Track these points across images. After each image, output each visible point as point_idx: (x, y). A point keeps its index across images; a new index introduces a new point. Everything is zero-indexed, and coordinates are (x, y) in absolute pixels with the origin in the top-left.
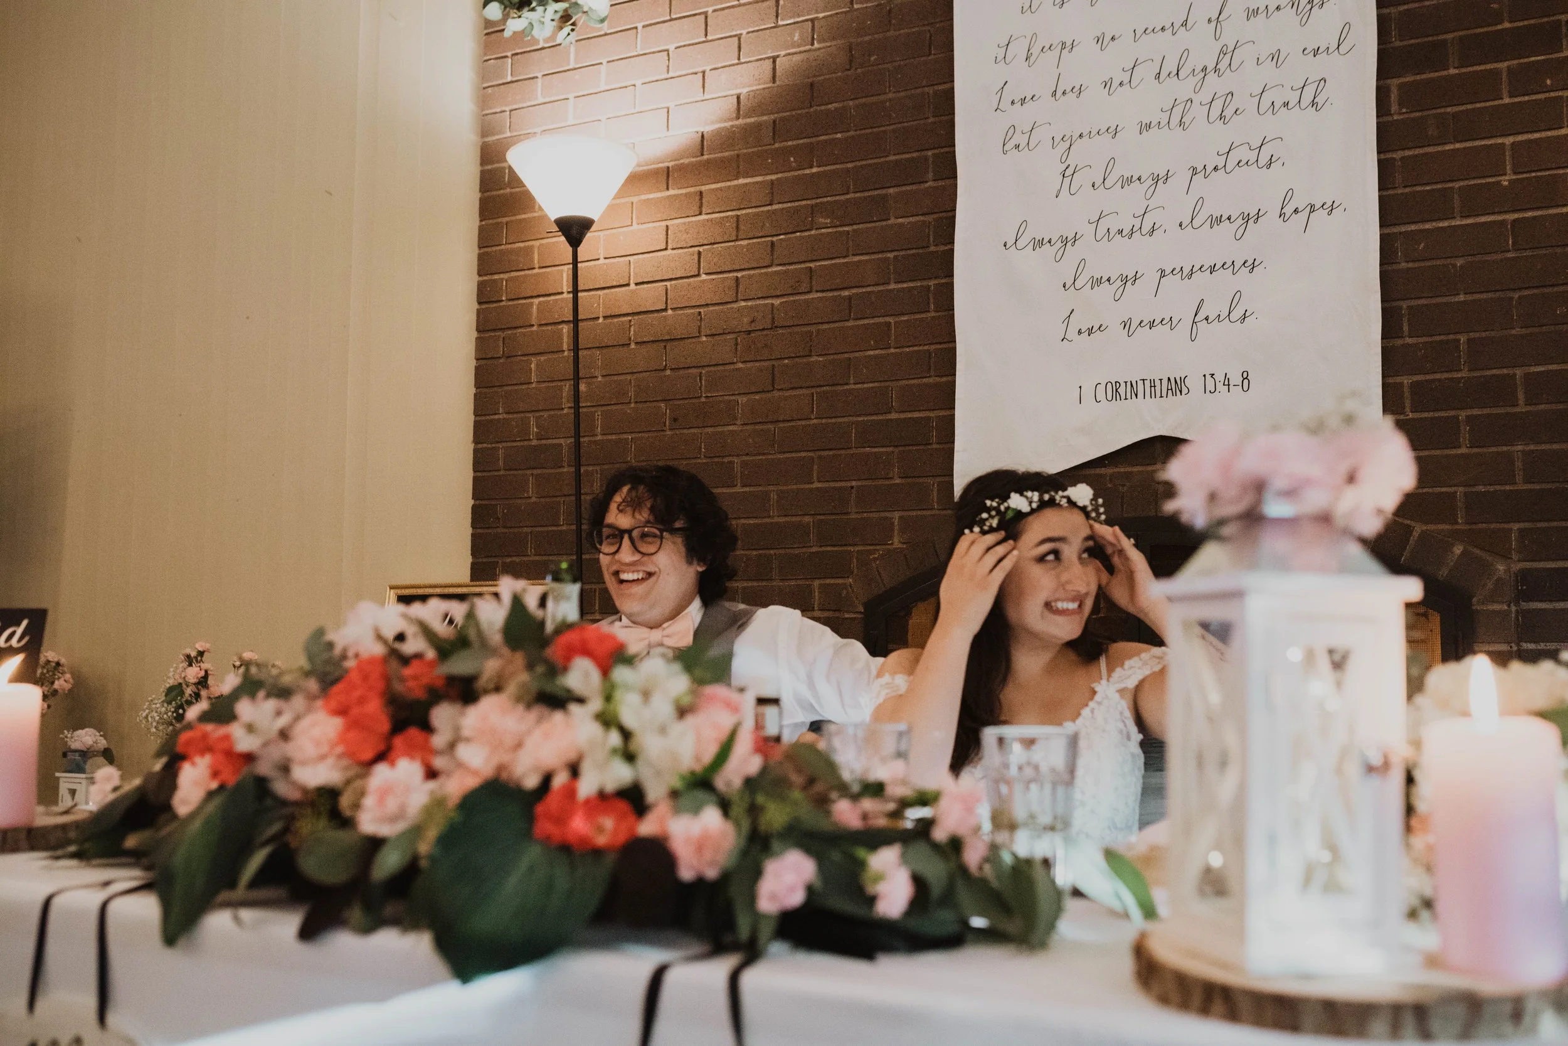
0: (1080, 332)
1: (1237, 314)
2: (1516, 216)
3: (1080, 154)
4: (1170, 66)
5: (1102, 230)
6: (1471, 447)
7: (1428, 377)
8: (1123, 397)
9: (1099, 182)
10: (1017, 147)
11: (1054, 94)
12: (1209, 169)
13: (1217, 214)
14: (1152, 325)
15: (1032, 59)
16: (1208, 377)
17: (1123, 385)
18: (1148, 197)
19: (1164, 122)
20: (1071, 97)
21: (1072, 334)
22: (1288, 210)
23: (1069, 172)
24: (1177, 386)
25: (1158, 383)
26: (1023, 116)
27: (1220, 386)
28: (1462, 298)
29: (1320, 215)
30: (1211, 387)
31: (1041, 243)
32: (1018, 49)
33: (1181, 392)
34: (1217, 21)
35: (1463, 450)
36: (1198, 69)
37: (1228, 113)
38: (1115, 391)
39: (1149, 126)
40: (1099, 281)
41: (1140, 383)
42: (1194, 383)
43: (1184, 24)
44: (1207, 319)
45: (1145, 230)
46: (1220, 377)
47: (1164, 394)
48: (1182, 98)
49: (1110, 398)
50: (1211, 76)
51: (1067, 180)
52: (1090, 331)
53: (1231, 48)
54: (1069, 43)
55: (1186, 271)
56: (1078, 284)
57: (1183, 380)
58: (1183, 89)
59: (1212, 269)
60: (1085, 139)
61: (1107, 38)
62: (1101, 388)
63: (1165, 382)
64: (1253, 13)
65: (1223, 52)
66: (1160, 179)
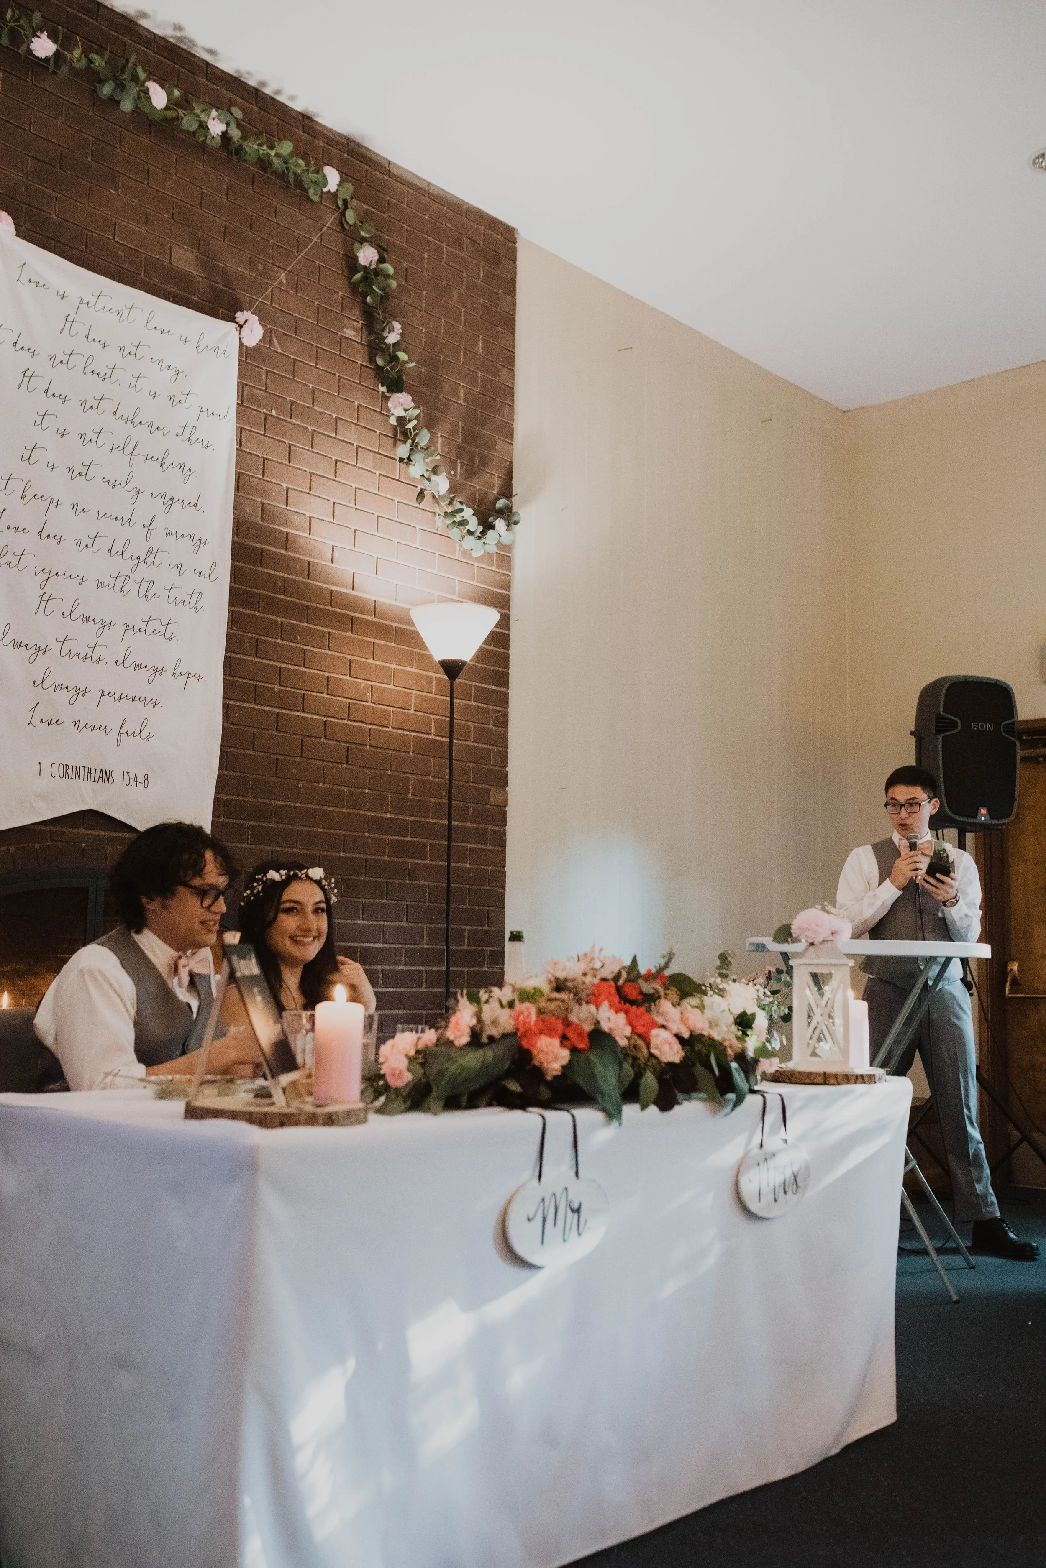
0: (42, 721)
1: (144, 734)
2: (277, 710)
3: (55, 586)
4: (118, 547)
5: (65, 650)
6: (251, 844)
7: (233, 797)
8: (70, 777)
9: (67, 613)
10: (9, 563)
11: (40, 533)
12: (136, 629)
13: (139, 662)
14: (93, 728)
15: (26, 500)
16: (125, 773)
17: (71, 767)
18: (98, 635)
19: (111, 585)
20: (52, 540)
21: (37, 721)
22: (177, 672)
23: (45, 597)
24: (106, 776)
25: (93, 771)
26: (16, 542)
27: (132, 781)
28: (251, 752)
29: (192, 680)
30: (126, 781)
31: (19, 644)
32: (16, 487)
33: (108, 781)
34: (148, 527)
35: (246, 845)
36: (135, 557)
37: (150, 594)
38: (67, 771)
39: (102, 584)
40: (60, 687)
41: (82, 769)
42: (117, 776)
43: (129, 521)
44: (127, 733)
45: (94, 659)
46: (132, 775)
47: (96, 780)
48: (124, 573)
49: (61, 775)
50: (142, 564)
51: (43, 603)
52: (50, 722)
53: (155, 551)
54: (55, 500)
55: (118, 695)
56: (46, 684)
57: (111, 772)
58: (126, 566)
59: (133, 699)
60: (61, 577)
61: (80, 509)
62: (55, 767)
63: (98, 771)
64: (169, 533)
65: (150, 551)
66: (106, 625)
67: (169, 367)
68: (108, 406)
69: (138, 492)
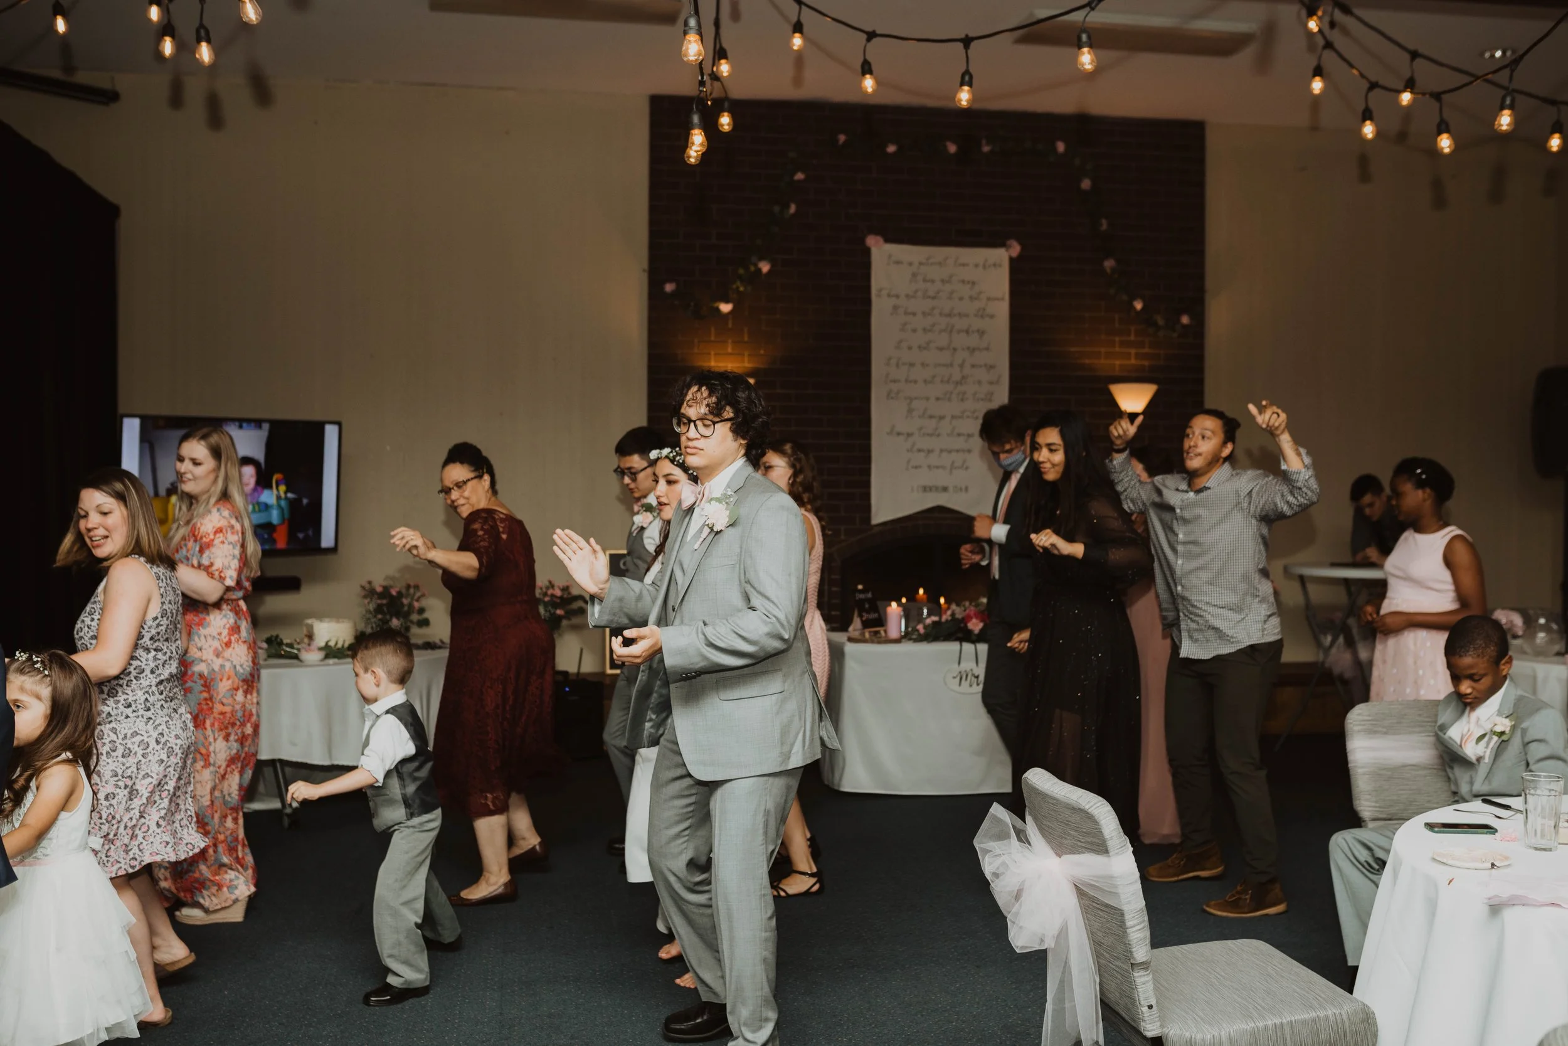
0: (912, 467)
1: (964, 467)
3: (915, 404)
4: (946, 379)
5: (922, 433)
8: (927, 492)
9: (921, 416)
10: (892, 398)
11: (906, 381)
12: (957, 417)
13: (959, 433)
14: (937, 468)
15: (899, 367)
16: (955, 487)
17: (928, 487)
18: (937, 423)
19: (943, 398)
20: (912, 383)
21: (910, 467)
23: (911, 410)
24: (945, 489)
25: (939, 488)
26: (894, 387)
27: (959, 490)
30: (956, 491)
31: (900, 434)
32: (893, 361)
33: (946, 491)
34: (961, 366)
36: (955, 382)
37: (964, 399)
38: (925, 489)
39: (938, 399)
40: (920, 451)
41: (933, 487)
42: (951, 489)
43: (951, 365)
44: (954, 468)
45: (936, 435)
46: (959, 487)
47: (940, 491)
48: (949, 391)
49: (923, 491)
50: (959, 385)
51: (910, 413)
52: (916, 467)
53: (965, 377)
54: (913, 364)
55: (949, 450)
56: (913, 450)
57: (947, 487)
58: (950, 387)
59: (958, 451)
60: (917, 399)
61: (925, 365)
62: (920, 488)
63: (941, 488)
64: (973, 366)
65: (963, 377)
66: (942, 418)
67: (968, 282)
68: (936, 312)
69: (955, 349)
